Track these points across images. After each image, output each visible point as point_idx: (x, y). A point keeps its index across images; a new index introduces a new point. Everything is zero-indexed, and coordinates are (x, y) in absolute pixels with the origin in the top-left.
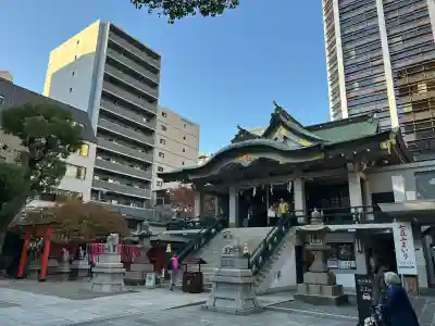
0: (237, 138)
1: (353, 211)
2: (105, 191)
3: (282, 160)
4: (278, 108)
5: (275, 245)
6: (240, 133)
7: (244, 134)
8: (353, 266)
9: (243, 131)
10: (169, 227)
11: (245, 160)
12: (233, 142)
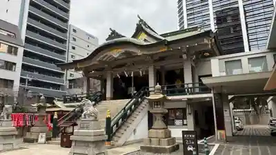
0: (110, 37)
1: (186, 86)
2: (30, 79)
3: (139, 53)
4: (141, 20)
5: (132, 111)
6: (112, 34)
7: (114, 34)
8: (185, 123)
9: (114, 32)
10: (65, 101)
11: (116, 53)
12: (107, 40)
